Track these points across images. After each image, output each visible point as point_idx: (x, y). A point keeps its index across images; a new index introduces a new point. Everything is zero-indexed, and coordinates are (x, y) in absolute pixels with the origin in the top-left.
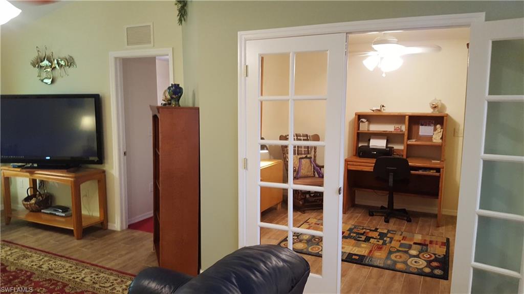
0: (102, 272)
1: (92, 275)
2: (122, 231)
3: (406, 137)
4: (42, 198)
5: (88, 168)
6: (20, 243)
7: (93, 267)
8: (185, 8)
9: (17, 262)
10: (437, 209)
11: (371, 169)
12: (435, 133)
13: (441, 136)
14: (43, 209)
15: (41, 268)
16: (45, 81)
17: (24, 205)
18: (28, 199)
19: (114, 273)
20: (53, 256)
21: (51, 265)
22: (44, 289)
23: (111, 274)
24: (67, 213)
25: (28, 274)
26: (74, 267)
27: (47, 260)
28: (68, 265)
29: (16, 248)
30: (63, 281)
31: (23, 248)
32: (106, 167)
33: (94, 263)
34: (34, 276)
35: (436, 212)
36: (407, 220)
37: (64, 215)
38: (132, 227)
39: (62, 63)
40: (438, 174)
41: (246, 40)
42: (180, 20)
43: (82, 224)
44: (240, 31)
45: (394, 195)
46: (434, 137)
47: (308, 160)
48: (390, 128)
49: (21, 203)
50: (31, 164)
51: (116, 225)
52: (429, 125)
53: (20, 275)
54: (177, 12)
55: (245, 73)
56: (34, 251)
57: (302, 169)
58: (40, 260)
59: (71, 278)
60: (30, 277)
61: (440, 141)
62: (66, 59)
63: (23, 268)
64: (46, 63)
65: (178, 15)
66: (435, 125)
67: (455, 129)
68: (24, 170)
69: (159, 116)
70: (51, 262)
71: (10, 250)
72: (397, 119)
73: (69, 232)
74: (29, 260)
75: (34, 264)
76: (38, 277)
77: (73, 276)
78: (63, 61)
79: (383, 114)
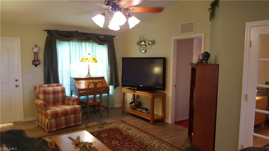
0: (163, 144)
1: (159, 144)
2: (172, 124)
4: (137, 103)
5: (158, 92)
6: (128, 123)
7: (159, 140)
8: (214, 12)
9: (127, 131)
14: (137, 108)
15: (136, 136)
16: (142, 51)
17: (130, 105)
18: (131, 103)
19: (169, 145)
20: (141, 131)
21: (141, 135)
22: (138, 146)
23: (167, 145)
24: (147, 112)
25: (131, 137)
26: (150, 138)
27: (139, 133)
28: (148, 137)
29: (126, 125)
30: (146, 144)
31: (129, 125)
32: (166, 92)
33: (159, 138)
34: (133, 139)
37: (146, 112)
38: (177, 123)
39: (150, 43)
41: (251, 27)
42: (211, 19)
43: (154, 118)
44: (247, 22)
49: (129, 104)
50: (134, 88)
51: (169, 121)
53: (128, 137)
54: (210, 14)
55: (249, 46)
56: (133, 127)
58: (136, 132)
59: (149, 143)
60: (132, 139)
62: (151, 41)
63: (129, 134)
64: (143, 43)
65: (210, 16)
68: (131, 90)
69: (196, 68)
70: (140, 134)
71: (124, 125)
73: (148, 121)
74: (131, 131)
75: (133, 133)
76: (135, 140)
77: (150, 142)
78: (150, 42)
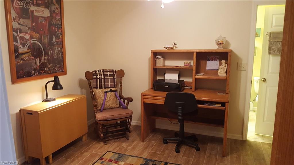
3: (194, 72)
10: (223, 133)
11: (162, 102)
12: (220, 67)
13: (225, 71)
35: (223, 136)
36: (195, 148)
40: (223, 108)
45: (184, 123)
46: (219, 71)
47: (113, 93)
48: (180, 63)
52: (215, 60)
57: (107, 102)
61: (225, 75)
66: (221, 60)
67: (238, 63)
72: (186, 55)
79: (174, 51)
